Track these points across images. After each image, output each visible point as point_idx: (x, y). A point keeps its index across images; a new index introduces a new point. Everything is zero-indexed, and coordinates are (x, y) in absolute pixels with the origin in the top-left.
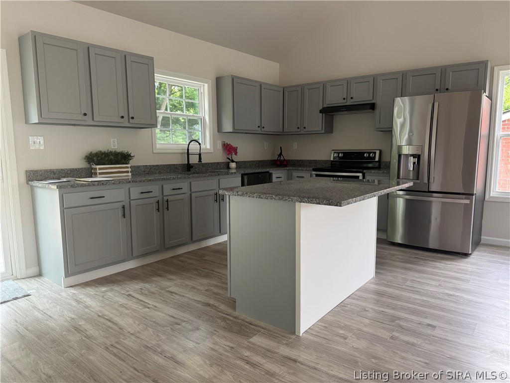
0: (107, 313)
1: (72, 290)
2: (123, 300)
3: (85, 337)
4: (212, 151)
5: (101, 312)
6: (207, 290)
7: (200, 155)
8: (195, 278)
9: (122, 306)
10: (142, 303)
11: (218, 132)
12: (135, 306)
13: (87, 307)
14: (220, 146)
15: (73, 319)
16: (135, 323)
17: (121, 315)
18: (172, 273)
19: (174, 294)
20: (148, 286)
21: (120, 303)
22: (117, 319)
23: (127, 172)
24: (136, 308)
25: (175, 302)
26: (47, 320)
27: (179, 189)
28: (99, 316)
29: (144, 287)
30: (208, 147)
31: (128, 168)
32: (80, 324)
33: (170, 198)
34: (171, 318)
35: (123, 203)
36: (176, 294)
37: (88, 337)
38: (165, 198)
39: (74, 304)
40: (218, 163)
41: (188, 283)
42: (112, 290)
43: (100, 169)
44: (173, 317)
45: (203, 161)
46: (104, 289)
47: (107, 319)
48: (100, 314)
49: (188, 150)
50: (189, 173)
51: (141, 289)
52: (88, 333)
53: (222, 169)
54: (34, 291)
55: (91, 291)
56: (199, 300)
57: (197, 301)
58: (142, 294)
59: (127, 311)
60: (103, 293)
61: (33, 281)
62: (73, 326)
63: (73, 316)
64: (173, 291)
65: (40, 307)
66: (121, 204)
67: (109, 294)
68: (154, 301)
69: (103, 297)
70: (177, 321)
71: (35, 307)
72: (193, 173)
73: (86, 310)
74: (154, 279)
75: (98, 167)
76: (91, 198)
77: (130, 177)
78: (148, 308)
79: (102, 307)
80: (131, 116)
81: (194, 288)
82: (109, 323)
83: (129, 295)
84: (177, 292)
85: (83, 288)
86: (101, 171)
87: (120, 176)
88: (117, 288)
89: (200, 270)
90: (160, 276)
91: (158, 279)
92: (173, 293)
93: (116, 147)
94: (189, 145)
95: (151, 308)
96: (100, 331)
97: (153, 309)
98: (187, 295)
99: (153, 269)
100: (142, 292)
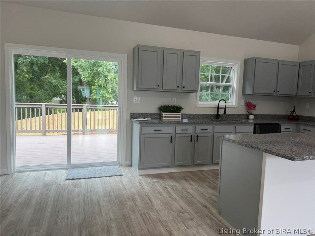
0: (150, 194)
1: (141, 178)
2: (160, 189)
3: (135, 205)
5: (148, 193)
6: (209, 197)
7: (225, 109)
8: (206, 188)
9: (159, 193)
10: (170, 194)
11: (242, 94)
12: (165, 195)
13: (143, 188)
14: (243, 103)
16: (161, 204)
17: (156, 198)
18: (193, 180)
19: (189, 194)
20: (177, 185)
21: (159, 191)
22: (153, 200)
25: (187, 199)
26: (123, 190)
27: (206, 130)
29: (175, 185)
30: (234, 104)
31: (179, 115)
32: (136, 197)
33: (199, 135)
34: (181, 208)
35: (171, 135)
36: (190, 194)
37: (136, 205)
38: (196, 135)
39: (138, 185)
41: (201, 189)
42: (158, 182)
43: (165, 114)
44: (182, 208)
46: (155, 180)
47: (148, 198)
48: (147, 194)
49: (218, 105)
50: (218, 120)
51: (173, 186)
52: (137, 203)
54: (125, 173)
55: (149, 180)
56: (202, 202)
57: (200, 202)
58: (172, 189)
59: (160, 197)
60: (154, 182)
61: (127, 168)
62: (132, 197)
63: (135, 192)
64: (189, 192)
65: (124, 183)
67: (156, 184)
68: (176, 195)
69: (152, 185)
70: (183, 211)
71: (121, 182)
72: (220, 120)
73: (142, 190)
76: (155, 130)
77: (180, 120)
78: (171, 198)
79: (149, 190)
80: (183, 86)
81: (202, 194)
82: (149, 201)
83: (165, 188)
85: (146, 177)
86: (165, 116)
87: (175, 119)
88: (161, 181)
89: (211, 183)
90: (186, 180)
91: (184, 182)
92: (189, 193)
93: (175, 103)
94: (219, 102)
95: (173, 198)
96: (142, 204)
97: (174, 199)
98: (196, 197)
99: (184, 175)
100: (172, 187)
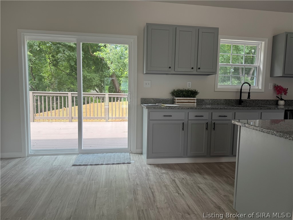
0: (155, 187)
1: (149, 167)
2: (167, 182)
3: (134, 198)
4: (263, 91)
5: (153, 185)
6: (225, 196)
7: (249, 93)
8: (222, 183)
9: (165, 186)
10: (177, 188)
11: (270, 77)
12: (172, 189)
13: (148, 180)
14: (271, 87)
15: (137, 184)
16: (164, 200)
17: (160, 192)
18: (209, 174)
19: (200, 190)
20: (188, 178)
21: (166, 184)
22: (157, 194)
23: (194, 102)
24: (172, 190)
25: (197, 196)
26: (126, 181)
27: (225, 116)
28: (150, 188)
29: (186, 178)
30: (260, 88)
31: (195, 100)
32: (138, 189)
33: (216, 122)
35: (184, 121)
36: (202, 190)
37: (136, 199)
38: (213, 122)
39: (144, 175)
40: (267, 100)
41: (215, 184)
42: (167, 174)
43: (177, 100)
45: (251, 98)
46: (164, 171)
47: (152, 191)
48: (151, 187)
49: (241, 89)
50: (240, 106)
51: (183, 179)
52: (137, 197)
53: (271, 105)
54: (134, 161)
55: (157, 170)
56: (215, 201)
57: (212, 201)
58: (181, 182)
59: (165, 191)
60: (162, 173)
61: (137, 156)
62: (134, 189)
63: (138, 183)
64: (201, 187)
65: (129, 172)
66: (182, 122)
67: (164, 175)
68: (185, 190)
69: (160, 176)
70: (190, 211)
71: (127, 171)
72: (243, 106)
73: (147, 182)
74: (195, 174)
75: (177, 98)
76: (164, 116)
77: (195, 106)
78: (179, 194)
79: (155, 183)
80: (198, 67)
81: (217, 190)
82: (151, 195)
83: (174, 180)
84: (203, 189)
85: (155, 167)
86: (178, 101)
87: (189, 105)
88: (170, 173)
89: (229, 178)
90: (200, 173)
91: (197, 175)
92: (200, 188)
93: (190, 87)
94: (242, 86)
95: (180, 194)
96: (144, 198)
97: (181, 196)
98: (208, 194)
99: (198, 167)
100: (182, 181)
